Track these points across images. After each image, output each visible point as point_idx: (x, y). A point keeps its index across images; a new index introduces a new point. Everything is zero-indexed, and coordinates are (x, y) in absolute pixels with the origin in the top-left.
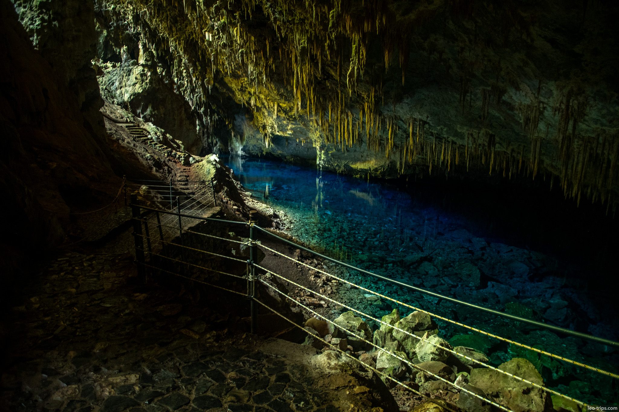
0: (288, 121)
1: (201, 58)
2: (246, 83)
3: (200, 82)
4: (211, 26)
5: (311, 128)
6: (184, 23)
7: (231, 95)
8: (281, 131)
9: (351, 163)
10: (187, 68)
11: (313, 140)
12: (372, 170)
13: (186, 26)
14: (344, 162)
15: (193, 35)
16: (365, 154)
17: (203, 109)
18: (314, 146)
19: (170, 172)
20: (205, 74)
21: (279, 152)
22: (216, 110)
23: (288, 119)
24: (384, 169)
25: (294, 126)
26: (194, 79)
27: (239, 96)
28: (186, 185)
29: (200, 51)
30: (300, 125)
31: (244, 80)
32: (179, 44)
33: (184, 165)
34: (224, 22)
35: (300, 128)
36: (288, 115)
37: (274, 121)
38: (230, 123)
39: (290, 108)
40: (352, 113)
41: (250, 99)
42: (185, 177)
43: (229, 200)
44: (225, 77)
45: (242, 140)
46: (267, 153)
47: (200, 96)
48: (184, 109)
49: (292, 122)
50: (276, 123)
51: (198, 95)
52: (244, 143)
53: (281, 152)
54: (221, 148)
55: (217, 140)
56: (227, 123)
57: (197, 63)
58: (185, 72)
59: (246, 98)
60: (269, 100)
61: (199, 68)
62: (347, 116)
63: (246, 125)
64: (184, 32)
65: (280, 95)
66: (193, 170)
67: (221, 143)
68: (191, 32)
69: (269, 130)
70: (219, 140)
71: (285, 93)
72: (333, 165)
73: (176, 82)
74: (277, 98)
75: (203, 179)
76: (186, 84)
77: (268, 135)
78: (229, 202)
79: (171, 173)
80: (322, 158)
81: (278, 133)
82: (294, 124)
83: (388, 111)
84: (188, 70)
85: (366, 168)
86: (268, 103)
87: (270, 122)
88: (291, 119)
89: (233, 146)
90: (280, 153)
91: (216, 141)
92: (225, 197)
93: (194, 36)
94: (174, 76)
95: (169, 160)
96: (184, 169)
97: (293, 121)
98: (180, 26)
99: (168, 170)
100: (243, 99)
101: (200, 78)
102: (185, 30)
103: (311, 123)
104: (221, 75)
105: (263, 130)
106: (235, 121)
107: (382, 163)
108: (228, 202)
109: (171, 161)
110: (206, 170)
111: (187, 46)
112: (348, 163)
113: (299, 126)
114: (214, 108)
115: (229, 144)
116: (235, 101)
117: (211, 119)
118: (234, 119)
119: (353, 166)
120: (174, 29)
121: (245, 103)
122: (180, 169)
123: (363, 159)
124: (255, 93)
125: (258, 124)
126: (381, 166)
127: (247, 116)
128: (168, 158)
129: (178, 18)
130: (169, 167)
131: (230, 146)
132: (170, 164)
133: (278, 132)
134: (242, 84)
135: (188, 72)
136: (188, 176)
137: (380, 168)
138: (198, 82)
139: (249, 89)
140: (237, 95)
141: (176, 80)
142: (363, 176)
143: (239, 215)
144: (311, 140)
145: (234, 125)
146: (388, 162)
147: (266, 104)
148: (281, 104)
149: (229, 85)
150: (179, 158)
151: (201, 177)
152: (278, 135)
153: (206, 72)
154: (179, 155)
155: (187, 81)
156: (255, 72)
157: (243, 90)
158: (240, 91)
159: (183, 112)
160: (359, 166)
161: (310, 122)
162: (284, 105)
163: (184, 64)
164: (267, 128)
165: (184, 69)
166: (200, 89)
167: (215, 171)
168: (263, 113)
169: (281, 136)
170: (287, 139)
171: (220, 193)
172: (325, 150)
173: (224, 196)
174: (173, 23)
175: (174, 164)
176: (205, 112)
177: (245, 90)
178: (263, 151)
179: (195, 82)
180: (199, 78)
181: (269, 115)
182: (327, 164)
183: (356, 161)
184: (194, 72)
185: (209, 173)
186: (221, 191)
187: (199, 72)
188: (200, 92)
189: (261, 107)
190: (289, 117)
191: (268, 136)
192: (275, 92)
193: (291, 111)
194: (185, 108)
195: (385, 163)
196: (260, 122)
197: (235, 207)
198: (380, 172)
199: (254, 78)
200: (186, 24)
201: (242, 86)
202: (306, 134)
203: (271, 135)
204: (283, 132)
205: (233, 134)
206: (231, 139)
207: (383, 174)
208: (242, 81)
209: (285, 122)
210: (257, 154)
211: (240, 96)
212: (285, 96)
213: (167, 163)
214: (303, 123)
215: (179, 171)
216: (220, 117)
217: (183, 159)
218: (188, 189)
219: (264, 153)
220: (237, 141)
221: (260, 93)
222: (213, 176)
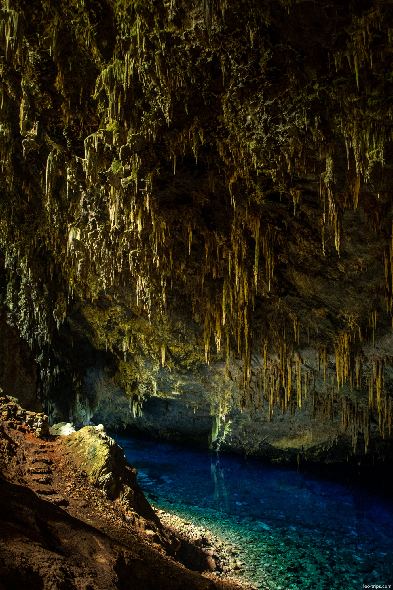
0: (177, 375)
1: (52, 276)
2: (117, 316)
3: (44, 314)
4: (83, 216)
5: (213, 384)
6: (33, 222)
7: (88, 335)
8: (161, 391)
9: (271, 439)
10: (28, 294)
11: (213, 404)
12: (305, 450)
13: (37, 228)
14: (260, 439)
15: (44, 241)
16: (296, 425)
17: (41, 357)
18: (212, 414)
19: (12, 453)
20: (55, 301)
21: (149, 424)
22: (60, 360)
23: (179, 372)
24: (326, 448)
25: (185, 384)
26: (37, 309)
27: (101, 336)
28: (48, 482)
29: (52, 267)
30: (196, 380)
31: (116, 310)
32: (22, 255)
33: (41, 437)
34: (133, 181)
35: (195, 385)
36: (180, 365)
37: (152, 375)
38: (78, 380)
39: (186, 354)
40: (300, 357)
41: (120, 341)
42: (45, 465)
43: (137, 516)
44: (84, 307)
45: (92, 406)
46: (128, 425)
47: (44, 334)
48: (19, 351)
49: (183, 376)
50: (156, 378)
51: (40, 333)
52: (96, 410)
53: (152, 424)
54: (58, 417)
55: (54, 406)
56: (74, 380)
57: (44, 286)
58: (24, 299)
59: (113, 340)
60: (152, 341)
61: (47, 293)
62: (292, 362)
63: (103, 382)
64: (32, 238)
65: (174, 332)
66: (61, 447)
67: (58, 410)
68: (44, 237)
69: (142, 390)
70: (56, 406)
71: (182, 328)
72: (240, 443)
73: (11, 308)
74: (168, 337)
75: (83, 468)
76: (22, 318)
77: (139, 397)
78: (137, 520)
79: (15, 454)
80: (225, 433)
81: (155, 395)
82: (186, 380)
83: (378, 348)
84: (30, 295)
85: (296, 447)
86: (150, 346)
87: (145, 377)
88: (183, 372)
89: (76, 415)
90: (150, 426)
91: (52, 407)
92: (127, 510)
93: (47, 242)
94: (9, 300)
95: (11, 425)
96: (42, 447)
97: (186, 374)
98: (26, 228)
99: (9, 447)
100: (109, 341)
101: (46, 308)
102: (34, 233)
103: (217, 377)
104: (79, 304)
105: (133, 390)
106: (85, 378)
107: (325, 438)
108: (134, 519)
109: (15, 428)
110: (87, 449)
111: (33, 257)
112: (267, 439)
113: (194, 383)
114: (57, 356)
115: (71, 411)
116: (92, 346)
117: (51, 373)
118: (85, 374)
119: (275, 444)
120: (17, 232)
121: (111, 348)
122: (33, 445)
123: (292, 432)
124: (130, 331)
125: (125, 380)
126: (323, 444)
127: (106, 369)
128: (8, 422)
129: (26, 216)
130: (11, 441)
131: (73, 414)
132: (13, 433)
133: (157, 393)
134: (111, 317)
135: (28, 298)
136: (51, 463)
137: (320, 446)
138: (42, 314)
139: (121, 325)
140: (99, 336)
141: (11, 305)
142: (288, 460)
143: (159, 549)
144: (209, 405)
145: (83, 383)
146: (334, 437)
147: (146, 347)
148: (171, 348)
149: (89, 320)
150: (31, 422)
151: (78, 464)
152: (155, 397)
153: (55, 300)
154: (32, 417)
155: (25, 313)
156: (147, 289)
157: (109, 328)
158: (105, 328)
159: (18, 354)
160: (286, 444)
161: (215, 374)
162: (177, 350)
163: (24, 285)
164: (140, 387)
165: (23, 294)
166: (44, 324)
167: (107, 451)
168: (137, 363)
169: (160, 400)
170: (167, 403)
171: (118, 500)
172: (235, 419)
173: (125, 507)
174: (16, 223)
175: (21, 434)
176: (44, 363)
177: (114, 328)
178: (123, 422)
179: (37, 314)
180: (44, 307)
181: (146, 366)
182: (231, 442)
183: (279, 436)
184: (37, 299)
185: (94, 456)
186: (118, 496)
187: (45, 299)
188: (43, 329)
189: (135, 354)
190: (182, 368)
191: (139, 399)
192: (167, 328)
193: (185, 359)
194: (21, 349)
195: (330, 438)
196: (130, 377)
197: (149, 532)
198: (319, 453)
199: (147, 300)
200: (36, 224)
201: (109, 322)
202: (201, 396)
203: (143, 398)
204: (164, 393)
205: (78, 397)
206: (74, 405)
207: (323, 455)
208: (112, 313)
209: (171, 377)
210: (114, 427)
211: (105, 336)
212: (182, 334)
213: (6, 431)
214: (203, 377)
215: (33, 450)
216: (62, 370)
217: (39, 424)
218: (53, 492)
219: (124, 425)
220: (83, 407)
221: (139, 331)
222: (102, 463)
